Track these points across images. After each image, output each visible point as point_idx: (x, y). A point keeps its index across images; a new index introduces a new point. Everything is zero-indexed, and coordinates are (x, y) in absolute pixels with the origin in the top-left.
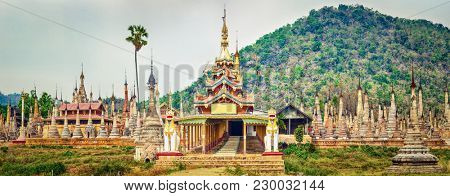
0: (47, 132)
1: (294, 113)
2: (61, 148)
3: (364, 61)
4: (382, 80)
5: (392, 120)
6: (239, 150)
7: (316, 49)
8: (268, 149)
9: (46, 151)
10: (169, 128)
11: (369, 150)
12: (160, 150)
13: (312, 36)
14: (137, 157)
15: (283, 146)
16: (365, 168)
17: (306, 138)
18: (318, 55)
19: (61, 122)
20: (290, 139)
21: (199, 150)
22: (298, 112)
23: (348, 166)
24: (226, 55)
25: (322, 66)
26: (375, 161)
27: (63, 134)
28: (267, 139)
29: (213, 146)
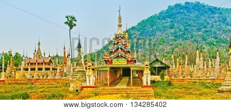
0: (18, 76)
1: (159, 64)
2: (26, 84)
3: (200, 33)
4: (211, 44)
5: (217, 67)
6: (128, 84)
7: (172, 27)
8: (145, 84)
9: (17, 86)
10: (89, 72)
11: (203, 84)
12: (84, 85)
13: (169, 20)
14: (71, 89)
15: (153, 82)
16: (201, 94)
17: (166, 78)
18: (173, 31)
19: (27, 70)
20: (157, 78)
21: (106, 85)
22: (162, 63)
23: (191, 93)
24: (121, 32)
25: (175, 37)
26: (207, 90)
27: (28, 76)
28: (144, 78)
29: (114, 82)
